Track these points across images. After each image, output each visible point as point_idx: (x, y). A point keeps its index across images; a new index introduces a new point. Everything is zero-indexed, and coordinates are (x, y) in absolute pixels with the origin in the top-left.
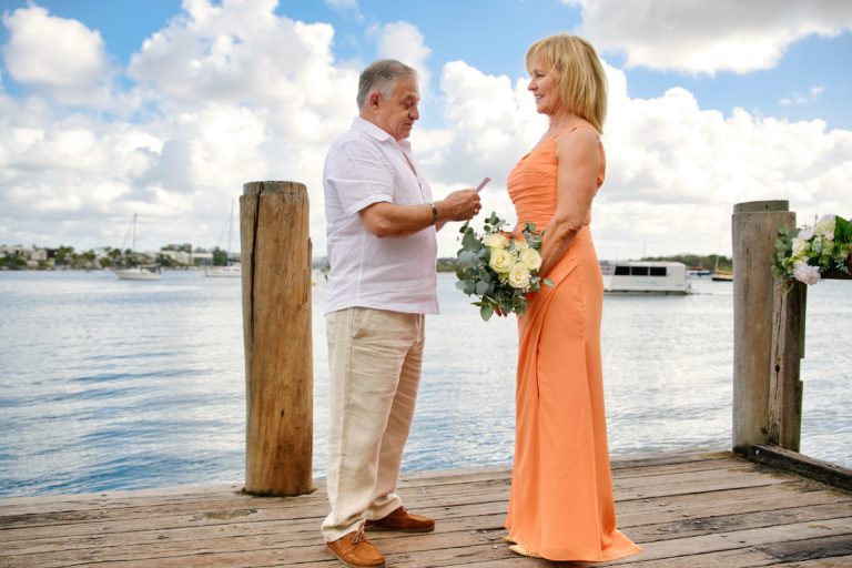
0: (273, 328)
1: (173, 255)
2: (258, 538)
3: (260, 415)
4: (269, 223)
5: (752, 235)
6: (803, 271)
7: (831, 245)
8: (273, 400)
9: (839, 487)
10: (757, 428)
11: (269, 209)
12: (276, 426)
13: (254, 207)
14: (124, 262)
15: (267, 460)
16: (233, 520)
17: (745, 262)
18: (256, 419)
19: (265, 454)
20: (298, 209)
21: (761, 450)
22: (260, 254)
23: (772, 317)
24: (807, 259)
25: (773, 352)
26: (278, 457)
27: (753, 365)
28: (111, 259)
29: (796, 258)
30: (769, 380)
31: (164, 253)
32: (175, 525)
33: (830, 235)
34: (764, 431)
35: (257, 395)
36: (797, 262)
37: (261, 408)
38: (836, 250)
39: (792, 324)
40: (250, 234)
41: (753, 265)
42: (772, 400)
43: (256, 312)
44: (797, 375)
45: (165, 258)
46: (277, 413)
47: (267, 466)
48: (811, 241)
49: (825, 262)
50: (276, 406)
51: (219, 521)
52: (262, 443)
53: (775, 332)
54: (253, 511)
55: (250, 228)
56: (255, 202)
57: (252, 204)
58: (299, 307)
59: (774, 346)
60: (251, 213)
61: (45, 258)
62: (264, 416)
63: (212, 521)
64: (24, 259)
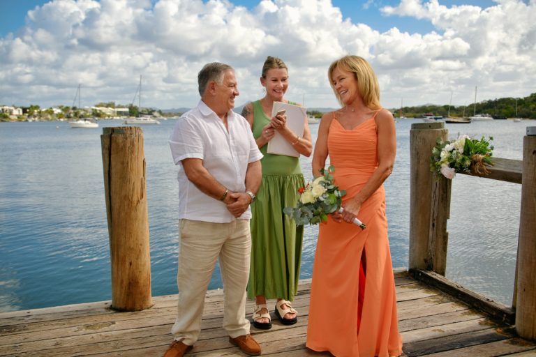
0: (123, 214)
1: (103, 109)
2: (112, 343)
3: (118, 264)
4: (117, 153)
5: (421, 144)
6: (446, 171)
7: (461, 157)
8: (125, 256)
9: (461, 299)
10: (422, 259)
11: (117, 144)
12: (127, 271)
13: (108, 143)
14: (72, 115)
15: (123, 291)
16: (100, 330)
17: (416, 160)
18: (115, 267)
19: (122, 288)
20: (135, 143)
21: (422, 274)
22: (113, 171)
23: (431, 194)
24: (448, 163)
25: (431, 215)
26: (129, 288)
27: (420, 222)
28: (63, 113)
29: (442, 162)
30: (429, 231)
31: (97, 108)
32: (66, 335)
33: (461, 150)
34: (426, 261)
35: (116, 253)
36: (443, 165)
37: (118, 261)
38: (463, 160)
39: (442, 199)
40: (107, 159)
41: (421, 162)
42: (430, 243)
43: (113, 205)
44: (445, 229)
45: (98, 112)
46: (127, 264)
47: (123, 295)
48: (451, 152)
49: (458, 166)
50: (127, 259)
51: (92, 331)
52: (119, 281)
53: (433, 203)
54: (113, 323)
55: (107, 155)
56: (109, 140)
57: (107, 141)
58: (138, 202)
59: (432, 211)
60: (107, 146)
61: (21, 113)
62: (120, 265)
63: (88, 331)
64: (8, 114)
